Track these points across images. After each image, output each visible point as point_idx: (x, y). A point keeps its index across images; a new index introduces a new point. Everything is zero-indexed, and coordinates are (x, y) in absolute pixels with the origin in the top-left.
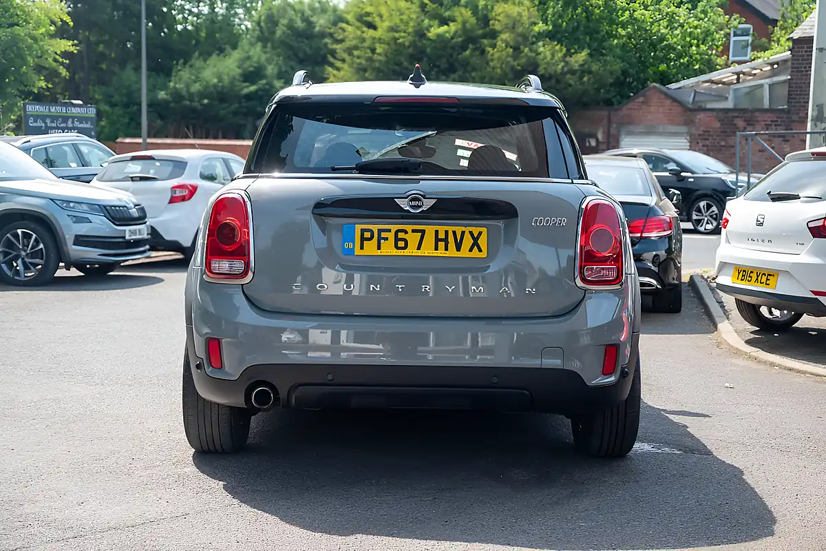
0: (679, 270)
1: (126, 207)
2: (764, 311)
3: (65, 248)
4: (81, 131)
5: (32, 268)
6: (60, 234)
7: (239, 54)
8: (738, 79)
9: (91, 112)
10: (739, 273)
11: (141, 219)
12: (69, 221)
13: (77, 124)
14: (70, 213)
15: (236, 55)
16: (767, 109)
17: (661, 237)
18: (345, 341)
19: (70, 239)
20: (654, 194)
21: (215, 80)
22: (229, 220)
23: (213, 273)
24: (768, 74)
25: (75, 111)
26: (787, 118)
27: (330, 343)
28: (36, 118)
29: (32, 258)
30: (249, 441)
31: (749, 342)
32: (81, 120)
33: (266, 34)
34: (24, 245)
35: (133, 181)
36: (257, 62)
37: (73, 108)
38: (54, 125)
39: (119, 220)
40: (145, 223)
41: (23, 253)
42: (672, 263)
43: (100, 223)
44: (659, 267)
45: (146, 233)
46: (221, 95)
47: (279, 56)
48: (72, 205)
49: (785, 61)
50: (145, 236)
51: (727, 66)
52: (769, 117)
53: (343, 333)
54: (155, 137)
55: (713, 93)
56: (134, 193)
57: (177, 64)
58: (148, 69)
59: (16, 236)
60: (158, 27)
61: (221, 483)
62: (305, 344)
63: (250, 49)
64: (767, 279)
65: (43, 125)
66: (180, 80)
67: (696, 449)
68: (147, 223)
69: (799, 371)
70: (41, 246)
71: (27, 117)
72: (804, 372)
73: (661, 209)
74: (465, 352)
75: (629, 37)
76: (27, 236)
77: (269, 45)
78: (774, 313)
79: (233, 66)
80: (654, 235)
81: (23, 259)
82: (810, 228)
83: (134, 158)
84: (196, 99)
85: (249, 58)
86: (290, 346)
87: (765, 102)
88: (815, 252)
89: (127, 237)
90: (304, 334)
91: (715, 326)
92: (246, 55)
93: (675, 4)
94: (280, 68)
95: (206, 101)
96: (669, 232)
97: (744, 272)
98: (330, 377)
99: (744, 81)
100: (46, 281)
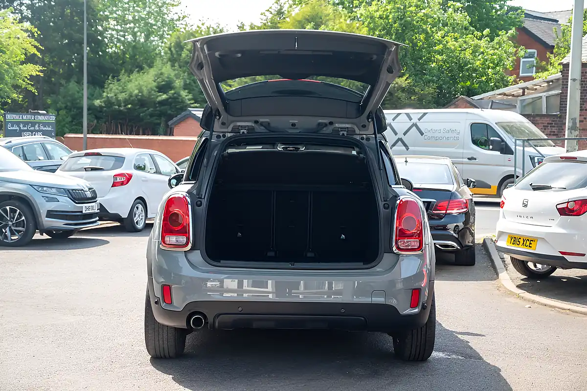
0: (473, 235)
1: (83, 190)
2: (531, 265)
3: (40, 219)
4: (45, 133)
5: (16, 233)
6: (37, 209)
7: (154, 71)
8: (524, 92)
9: (53, 119)
10: (511, 239)
11: (93, 198)
12: (43, 200)
13: (42, 128)
14: (44, 195)
15: (153, 72)
16: (545, 115)
17: (460, 213)
18: (247, 286)
19: (43, 213)
20: (455, 184)
21: (136, 92)
22: (176, 210)
23: (166, 244)
24: (546, 89)
25: (41, 118)
26: (559, 121)
27: (236, 288)
28: (13, 124)
29: (16, 227)
30: (185, 350)
31: (519, 287)
32: (45, 124)
33: (175, 56)
34: (11, 218)
35: (86, 171)
36: (168, 78)
37: (39, 116)
38: (25, 128)
39: (78, 199)
40: (96, 202)
41: (10, 223)
42: (468, 231)
43: (65, 201)
44: (458, 234)
45: (96, 209)
46: (142, 102)
47: (185, 73)
48: (45, 189)
49: (558, 80)
50: (96, 211)
51: (515, 82)
52: (547, 121)
53: (245, 282)
54: (92, 133)
55: (505, 103)
56: (87, 179)
57: (108, 79)
58: (88, 82)
59: (5, 211)
60: (94, 51)
61: (171, 376)
62: (221, 289)
63: (162, 68)
64: (530, 244)
65: (18, 128)
66: (111, 90)
67: (472, 356)
68: (97, 202)
69: (551, 306)
70: (23, 218)
71: (7, 123)
72: (554, 307)
73: (460, 194)
74: (324, 293)
75: (444, 61)
76: (13, 211)
77: (176, 64)
78: (538, 266)
79: (150, 81)
80: (455, 212)
81: (10, 227)
82: (558, 209)
83: (87, 155)
84: (123, 104)
85: (162, 74)
86: (212, 290)
87: (543, 110)
88: (562, 226)
89: (84, 212)
90: (222, 282)
91: (497, 274)
92: (160, 72)
93: (478, 37)
94: (185, 81)
95: (129, 106)
96: (465, 210)
97: (515, 239)
98: (240, 309)
99: (529, 94)
100: (26, 243)
